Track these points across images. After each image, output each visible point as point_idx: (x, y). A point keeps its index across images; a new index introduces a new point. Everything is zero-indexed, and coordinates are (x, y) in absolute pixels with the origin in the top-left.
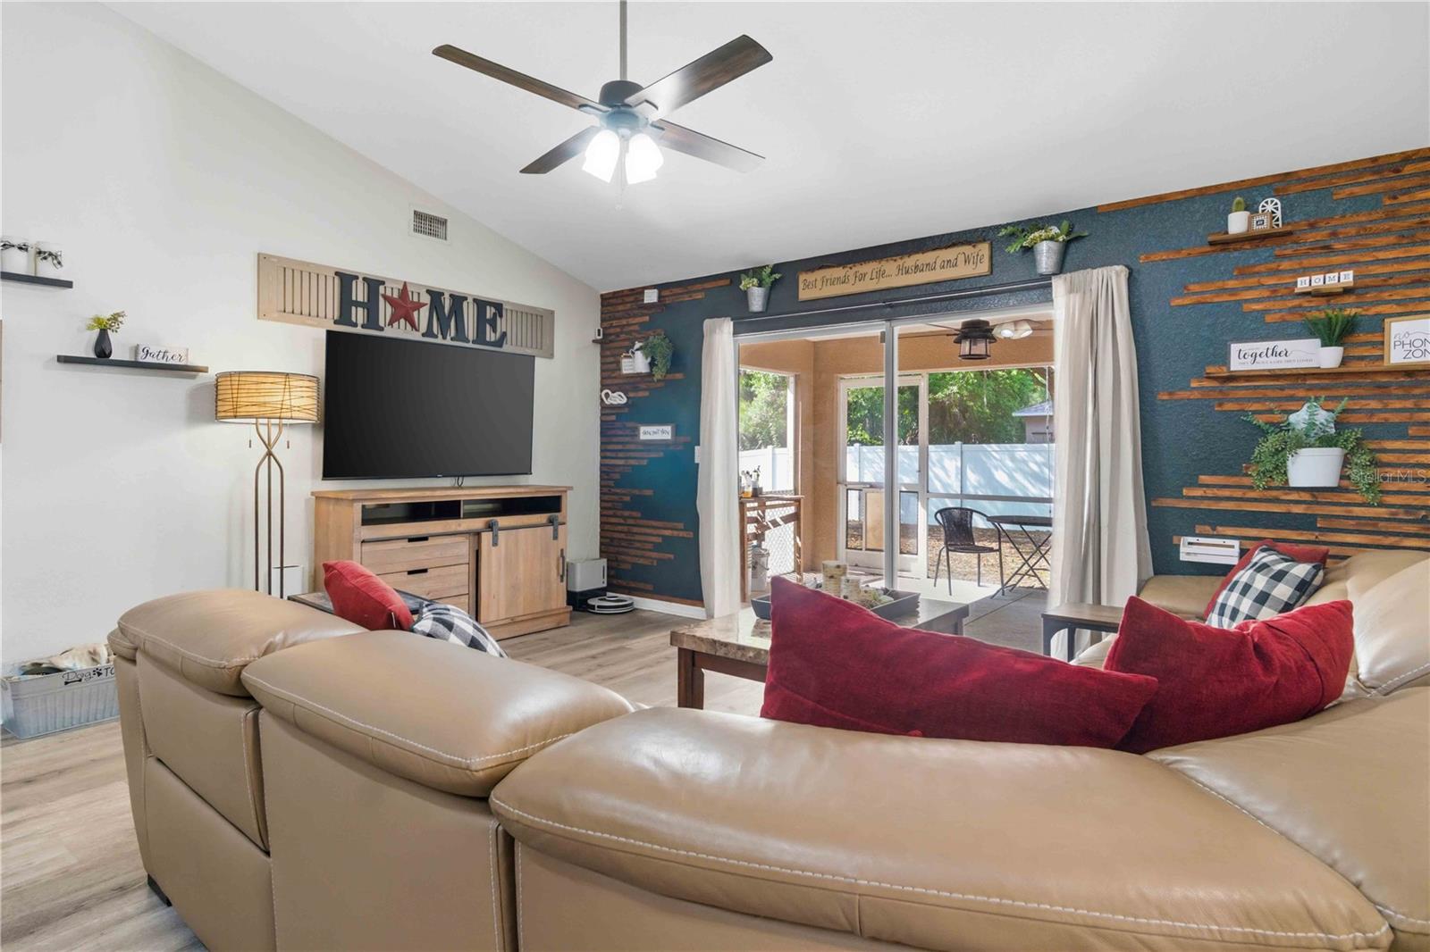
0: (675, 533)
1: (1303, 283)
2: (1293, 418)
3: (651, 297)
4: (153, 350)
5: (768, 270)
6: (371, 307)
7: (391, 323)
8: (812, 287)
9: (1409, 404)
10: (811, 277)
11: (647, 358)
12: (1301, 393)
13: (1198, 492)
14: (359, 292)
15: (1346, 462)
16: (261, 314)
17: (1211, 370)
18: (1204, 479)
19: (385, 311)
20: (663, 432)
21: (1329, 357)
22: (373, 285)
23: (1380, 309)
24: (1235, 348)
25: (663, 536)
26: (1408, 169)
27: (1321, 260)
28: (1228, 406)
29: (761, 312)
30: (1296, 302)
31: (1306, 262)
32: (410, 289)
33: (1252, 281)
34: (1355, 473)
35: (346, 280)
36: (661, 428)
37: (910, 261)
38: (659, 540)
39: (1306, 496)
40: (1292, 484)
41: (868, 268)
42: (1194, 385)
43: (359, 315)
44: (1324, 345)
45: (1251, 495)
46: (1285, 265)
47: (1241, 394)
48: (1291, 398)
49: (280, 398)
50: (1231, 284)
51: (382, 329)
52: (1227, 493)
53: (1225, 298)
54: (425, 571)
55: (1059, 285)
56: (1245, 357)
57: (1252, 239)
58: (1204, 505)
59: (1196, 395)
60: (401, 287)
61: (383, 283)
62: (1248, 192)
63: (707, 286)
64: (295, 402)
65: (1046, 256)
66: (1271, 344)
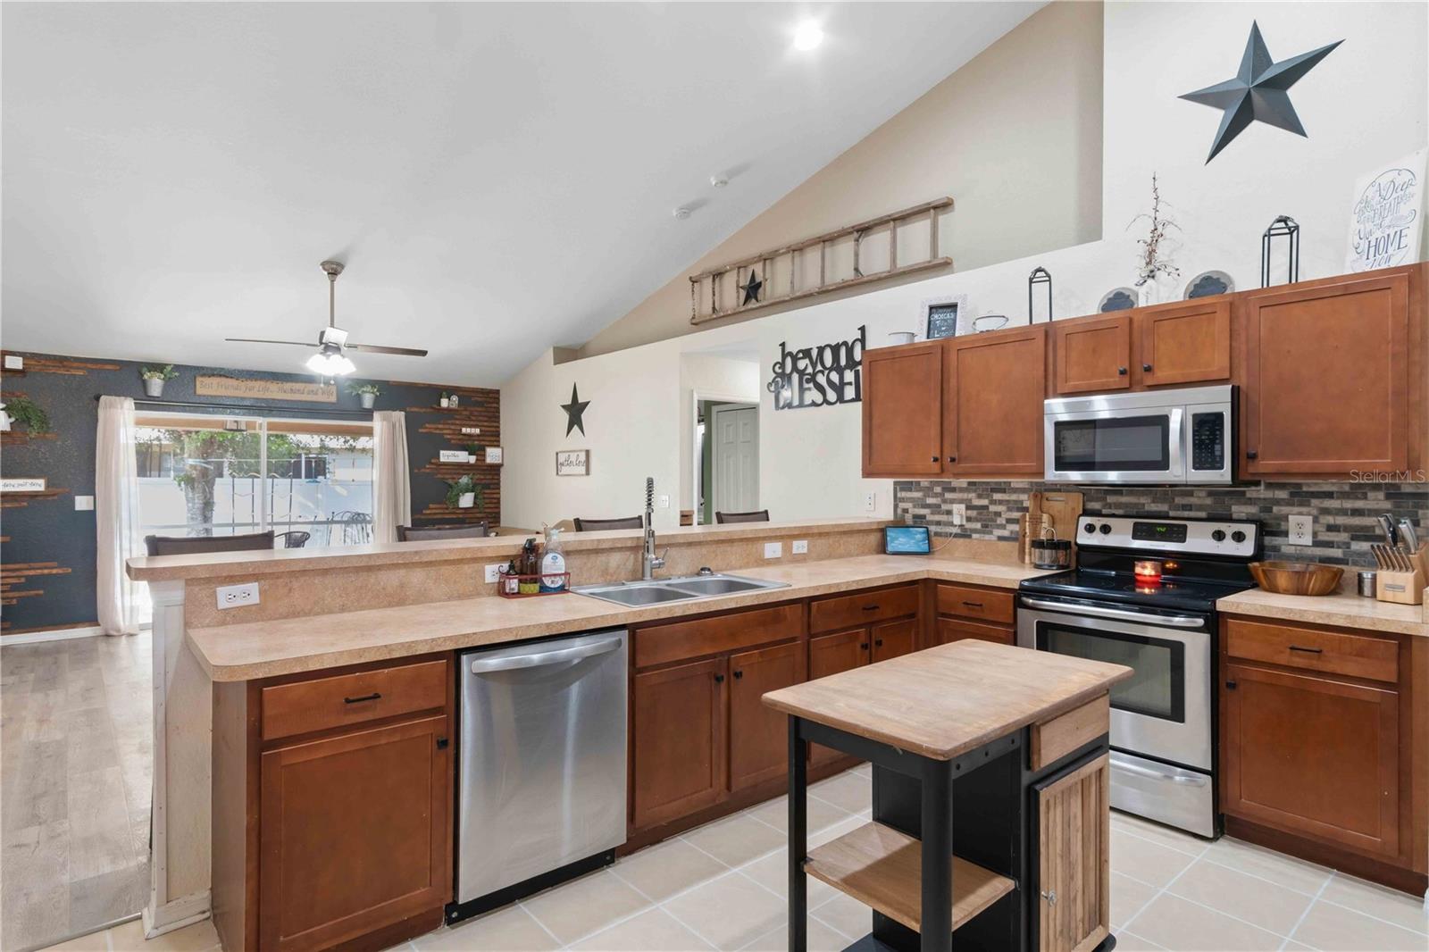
0: (46, 571)
1: (464, 430)
2: (460, 481)
3: (14, 363)
5: (169, 368)
8: (206, 387)
9: (491, 477)
10: (207, 380)
11: (10, 417)
12: (462, 472)
13: (428, 512)
15: (475, 497)
17: (433, 461)
18: (431, 506)
20: (33, 484)
21: (472, 459)
23: (483, 443)
24: (442, 452)
25: (26, 577)
26: (491, 395)
27: (467, 423)
28: (439, 476)
29: (158, 397)
30: (461, 437)
31: (465, 422)
33: (447, 426)
34: (478, 501)
36: (30, 481)
37: (288, 386)
38: (23, 580)
39: (463, 511)
40: (461, 506)
41: (258, 384)
42: (428, 466)
44: (470, 454)
45: (447, 511)
46: (457, 422)
47: (444, 471)
48: (458, 474)
50: (440, 426)
52: (437, 511)
53: (438, 432)
55: (376, 415)
56: (446, 456)
57: (448, 410)
58: (430, 517)
59: (428, 471)
62: (449, 391)
63: (89, 366)
65: (368, 401)
66: (453, 452)
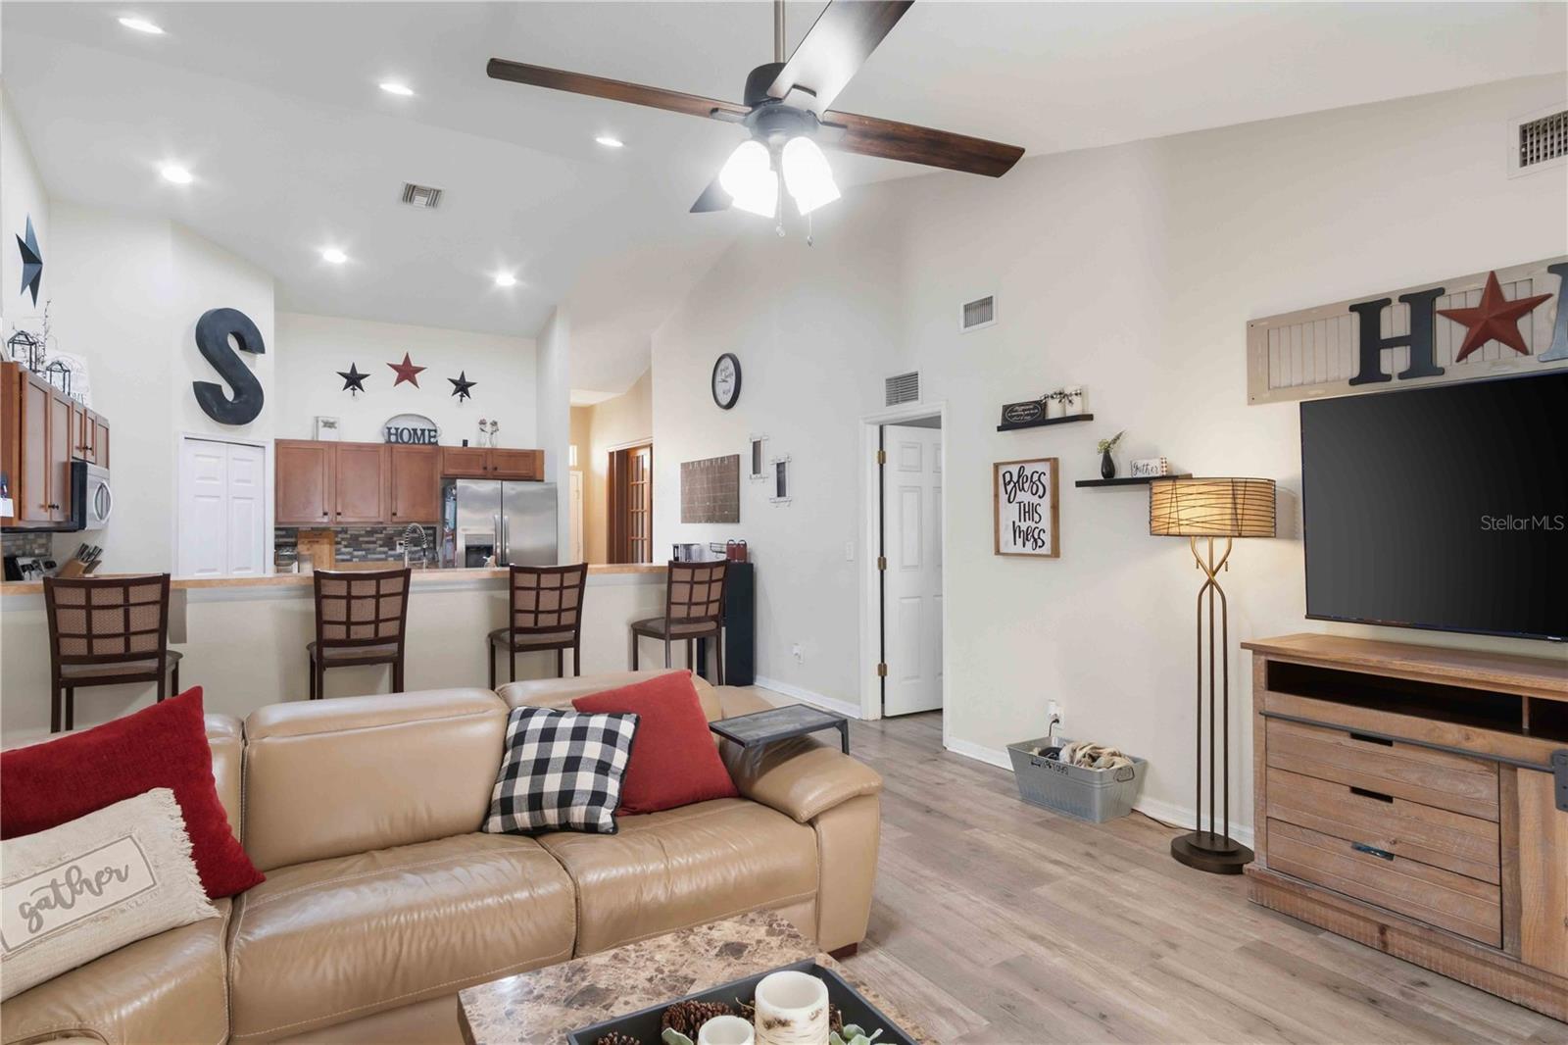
4: (1140, 464)
6: (1420, 339)
7: (1463, 355)
14: (1396, 322)
16: (1253, 400)
19: (1449, 337)
22: (1422, 303)
32: (1501, 280)
35: (1369, 312)
43: (1394, 361)
49: (1168, 511)
51: (1442, 372)
54: (1388, 799)
60: (1483, 284)
61: (1440, 292)
64: (1183, 515)
